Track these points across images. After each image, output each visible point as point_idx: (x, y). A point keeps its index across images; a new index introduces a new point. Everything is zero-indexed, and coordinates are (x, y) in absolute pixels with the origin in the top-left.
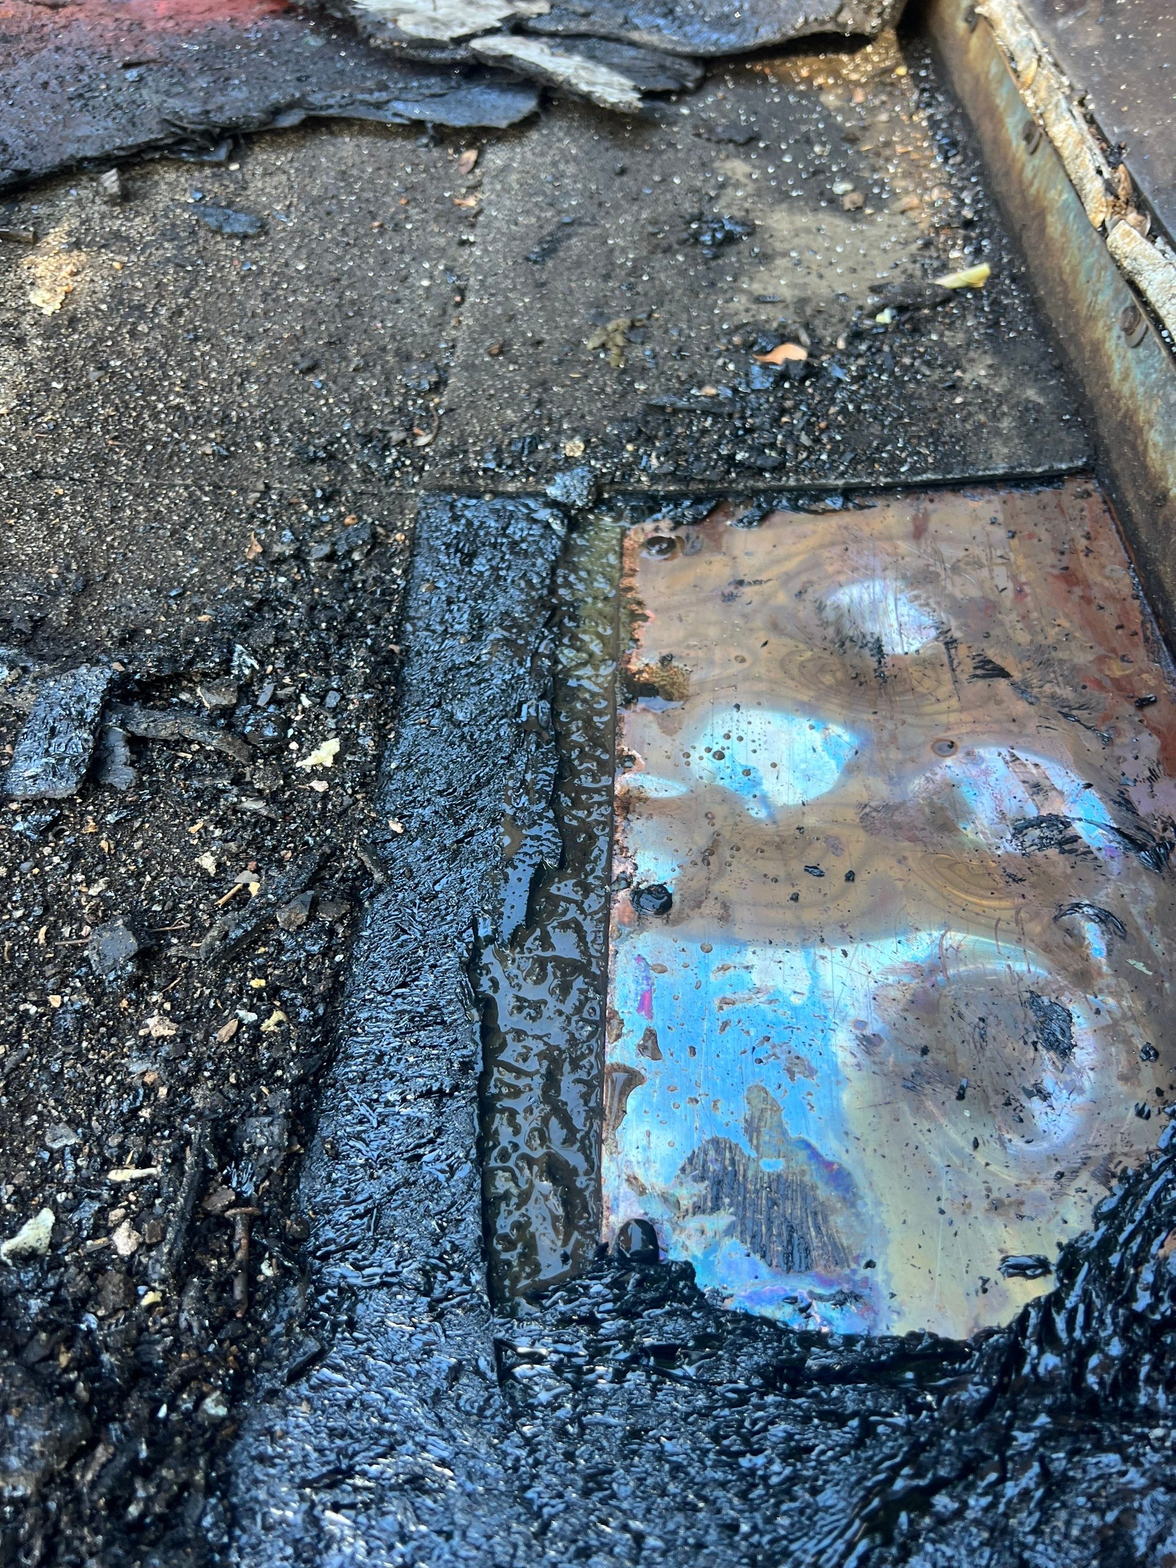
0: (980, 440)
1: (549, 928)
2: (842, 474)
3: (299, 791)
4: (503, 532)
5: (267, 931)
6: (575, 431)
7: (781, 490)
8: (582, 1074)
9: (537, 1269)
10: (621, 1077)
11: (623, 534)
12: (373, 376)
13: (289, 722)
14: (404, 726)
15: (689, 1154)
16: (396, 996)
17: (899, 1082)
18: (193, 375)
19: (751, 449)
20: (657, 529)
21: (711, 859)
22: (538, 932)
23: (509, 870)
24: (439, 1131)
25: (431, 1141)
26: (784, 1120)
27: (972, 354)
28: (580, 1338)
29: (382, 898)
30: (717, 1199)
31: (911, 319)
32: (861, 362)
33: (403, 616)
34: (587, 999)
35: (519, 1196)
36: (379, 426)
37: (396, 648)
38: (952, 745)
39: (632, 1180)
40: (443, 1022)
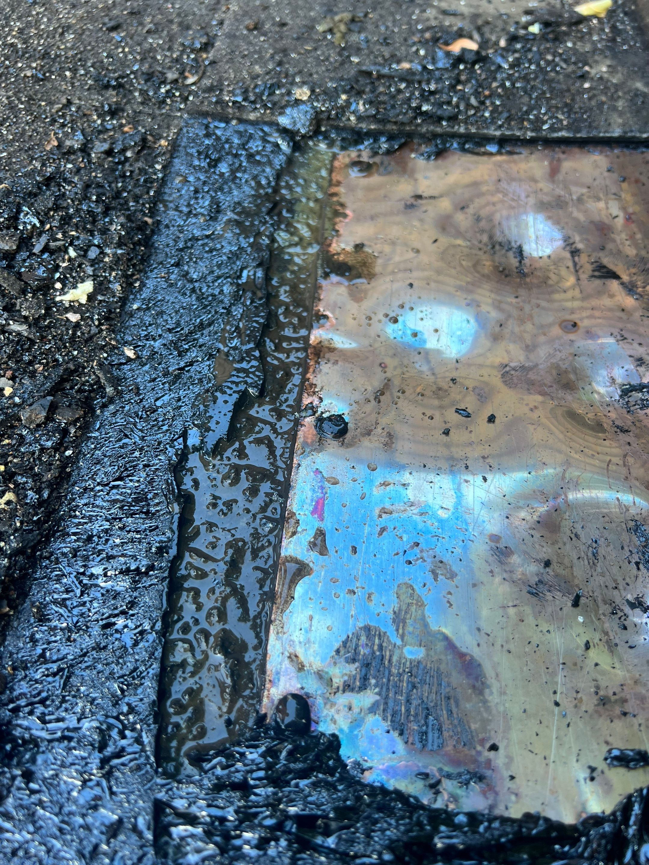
0: (602, 112)
1: (246, 442)
2: (500, 127)
3: (57, 320)
4: (243, 146)
5: (13, 427)
6: (304, 83)
7: (454, 136)
8: (260, 563)
9: (203, 732)
10: (292, 567)
11: (334, 157)
12: (160, 37)
13: (57, 268)
14: (148, 278)
15: (344, 638)
16: (114, 487)
17: (526, 589)
18: (28, 25)
19: (433, 104)
20: (359, 156)
21: (382, 398)
22: (237, 445)
23: (218, 394)
24: (132, 604)
25: (123, 613)
26: (427, 613)
27: (596, 58)
28: (232, 803)
29: (112, 407)
30: (365, 679)
31: (553, 31)
32: (517, 55)
33: (158, 198)
34: (271, 501)
35: (195, 665)
36: (160, 69)
37: (149, 221)
38: (575, 325)
39: (293, 658)
40: (147, 513)
